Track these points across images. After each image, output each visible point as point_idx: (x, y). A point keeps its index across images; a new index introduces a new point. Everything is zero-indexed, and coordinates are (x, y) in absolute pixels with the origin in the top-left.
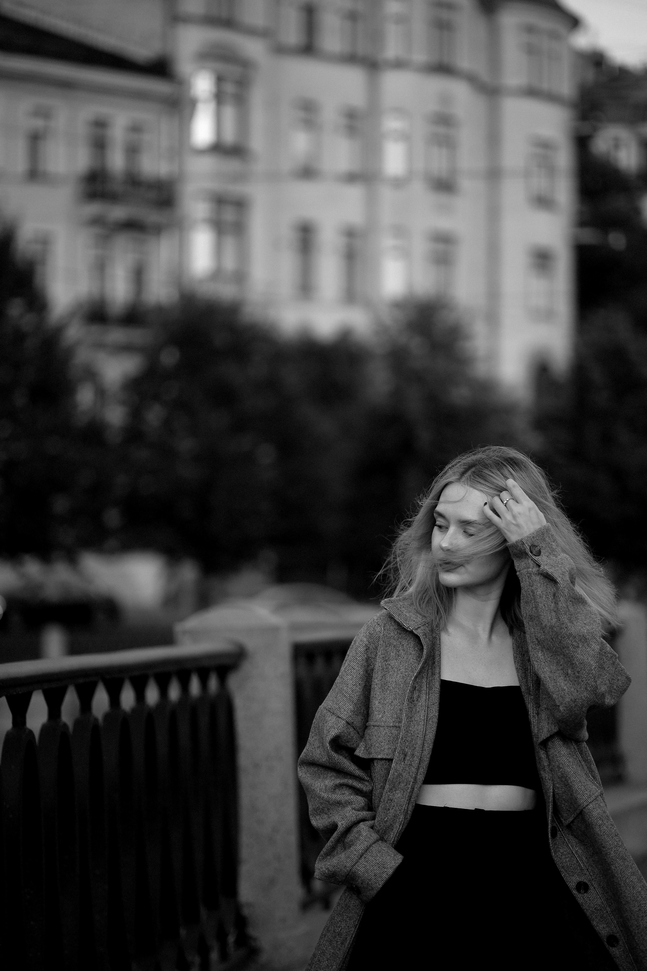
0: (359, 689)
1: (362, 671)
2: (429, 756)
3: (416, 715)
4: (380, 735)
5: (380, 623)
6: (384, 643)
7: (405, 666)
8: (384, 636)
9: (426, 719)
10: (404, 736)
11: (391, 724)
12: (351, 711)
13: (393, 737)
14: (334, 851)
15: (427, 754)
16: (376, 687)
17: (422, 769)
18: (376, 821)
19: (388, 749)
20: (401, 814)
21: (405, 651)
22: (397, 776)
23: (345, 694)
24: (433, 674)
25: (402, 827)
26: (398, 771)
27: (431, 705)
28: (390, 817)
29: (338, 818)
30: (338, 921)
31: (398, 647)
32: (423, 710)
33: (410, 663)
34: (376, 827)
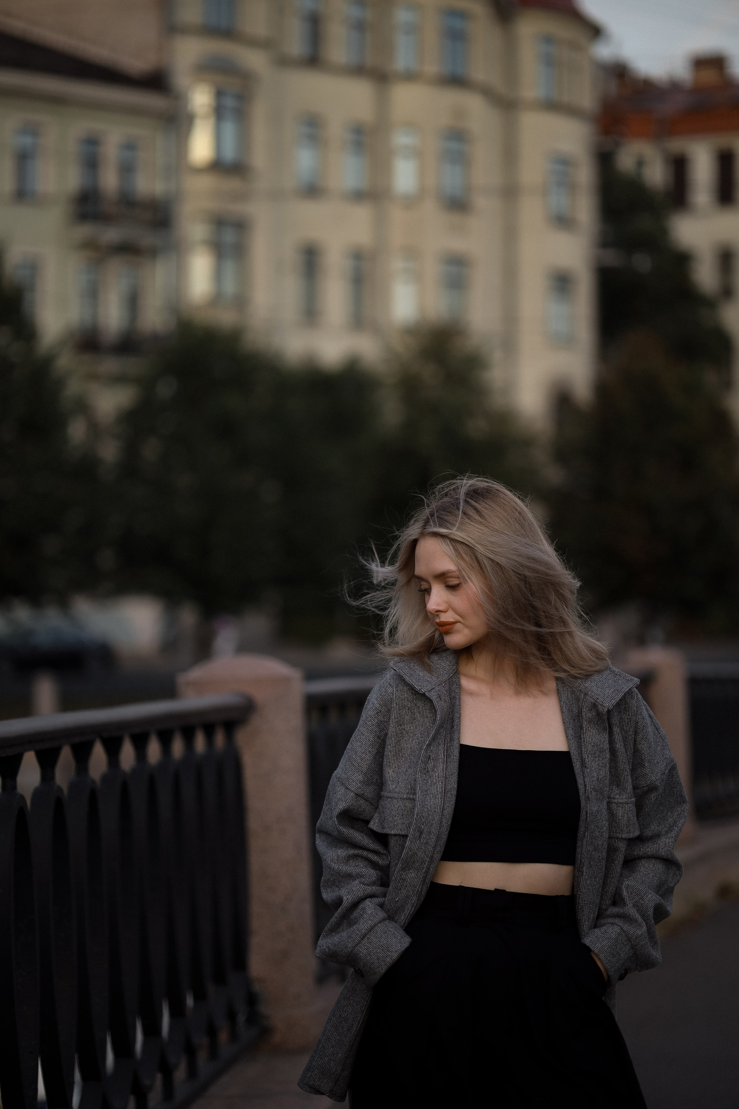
0: (369, 758)
1: (372, 737)
2: (447, 833)
3: (432, 787)
4: (393, 808)
5: (392, 683)
6: (397, 706)
7: (421, 731)
8: (396, 698)
9: (443, 791)
10: (419, 812)
11: (405, 796)
12: (360, 782)
13: (407, 810)
14: (339, 928)
15: (445, 831)
16: (390, 754)
17: (439, 848)
18: (386, 900)
19: (402, 824)
20: (413, 895)
21: (421, 713)
22: (411, 855)
23: (354, 763)
24: (452, 740)
25: (414, 909)
26: (413, 850)
27: (450, 775)
28: (401, 898)
29: (345, 892)
30: (344, 1005)
31: (413, 710)
32: (441, 781)
33: (426, 727)
34: (386, 906)
